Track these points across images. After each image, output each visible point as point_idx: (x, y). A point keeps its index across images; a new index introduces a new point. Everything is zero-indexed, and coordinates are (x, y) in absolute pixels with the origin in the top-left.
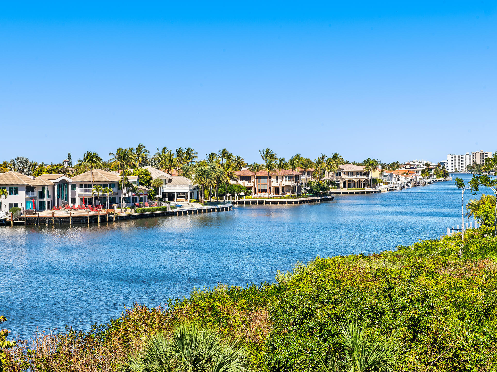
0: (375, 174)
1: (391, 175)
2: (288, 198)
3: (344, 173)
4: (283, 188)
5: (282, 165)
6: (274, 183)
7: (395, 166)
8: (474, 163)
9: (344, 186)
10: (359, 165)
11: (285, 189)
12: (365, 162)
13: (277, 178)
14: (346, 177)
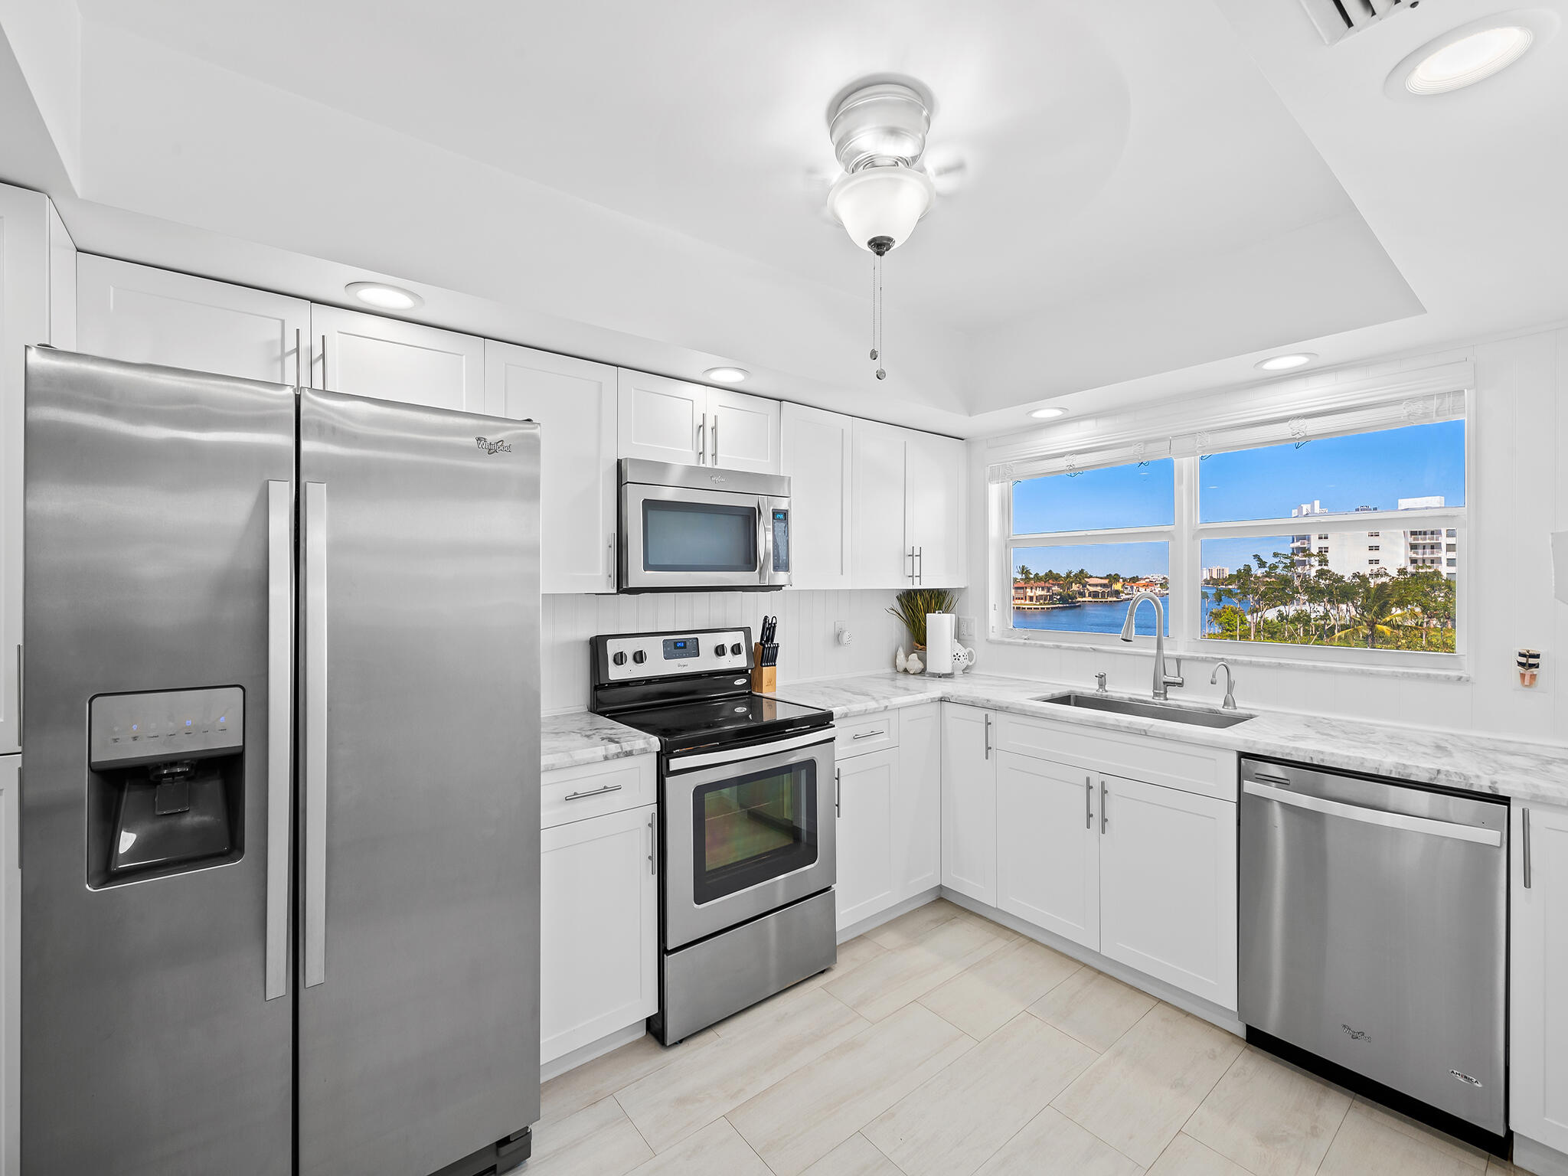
0: (1118, 586)
1: (1132, 587)
2: (1041, 604)
3: (1090, 585)
4: (1037, 597)
5: (1037, 577)
6: (1029, 593)
7: (1135, 579)
8: (1211, 577)
9: (1090, 596)
10: (1101, 578)
11: (1039, 598)
12: (1108, 577)
13: (1032, 588)
14: (1092, 589)
